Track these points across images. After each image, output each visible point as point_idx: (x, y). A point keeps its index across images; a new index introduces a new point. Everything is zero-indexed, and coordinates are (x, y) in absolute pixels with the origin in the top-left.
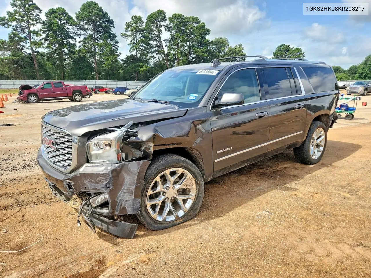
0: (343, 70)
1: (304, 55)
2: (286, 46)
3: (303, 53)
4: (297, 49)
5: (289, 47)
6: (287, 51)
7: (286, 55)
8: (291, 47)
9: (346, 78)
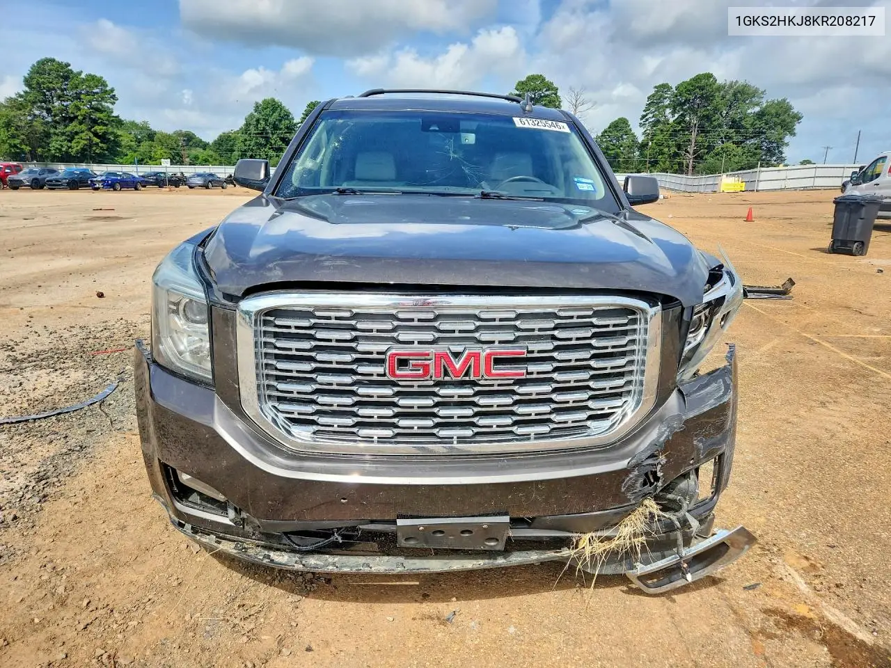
0: (201, 141)
1: (114, 95)
2: (59, 64)
3: (112, 90)
4: (92, 78)
5: (70, 68)
6: (66, 78)
7: (65, 89)
8: (74, 68)
9: (216, 160)
